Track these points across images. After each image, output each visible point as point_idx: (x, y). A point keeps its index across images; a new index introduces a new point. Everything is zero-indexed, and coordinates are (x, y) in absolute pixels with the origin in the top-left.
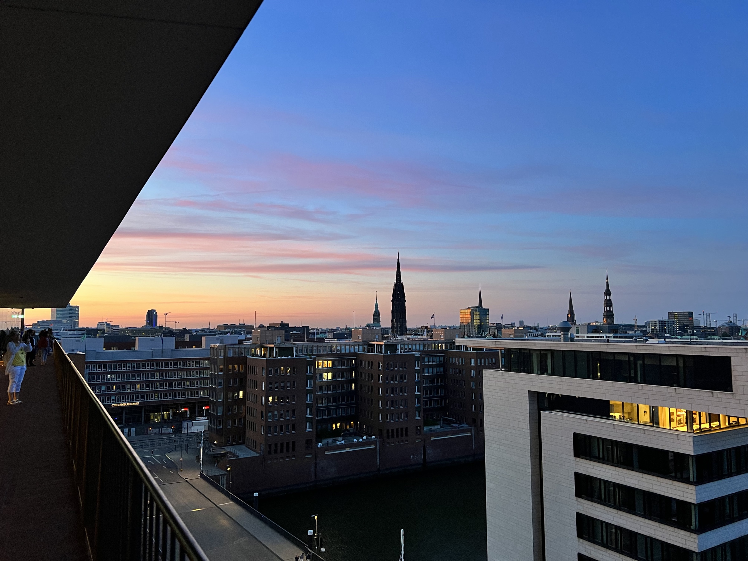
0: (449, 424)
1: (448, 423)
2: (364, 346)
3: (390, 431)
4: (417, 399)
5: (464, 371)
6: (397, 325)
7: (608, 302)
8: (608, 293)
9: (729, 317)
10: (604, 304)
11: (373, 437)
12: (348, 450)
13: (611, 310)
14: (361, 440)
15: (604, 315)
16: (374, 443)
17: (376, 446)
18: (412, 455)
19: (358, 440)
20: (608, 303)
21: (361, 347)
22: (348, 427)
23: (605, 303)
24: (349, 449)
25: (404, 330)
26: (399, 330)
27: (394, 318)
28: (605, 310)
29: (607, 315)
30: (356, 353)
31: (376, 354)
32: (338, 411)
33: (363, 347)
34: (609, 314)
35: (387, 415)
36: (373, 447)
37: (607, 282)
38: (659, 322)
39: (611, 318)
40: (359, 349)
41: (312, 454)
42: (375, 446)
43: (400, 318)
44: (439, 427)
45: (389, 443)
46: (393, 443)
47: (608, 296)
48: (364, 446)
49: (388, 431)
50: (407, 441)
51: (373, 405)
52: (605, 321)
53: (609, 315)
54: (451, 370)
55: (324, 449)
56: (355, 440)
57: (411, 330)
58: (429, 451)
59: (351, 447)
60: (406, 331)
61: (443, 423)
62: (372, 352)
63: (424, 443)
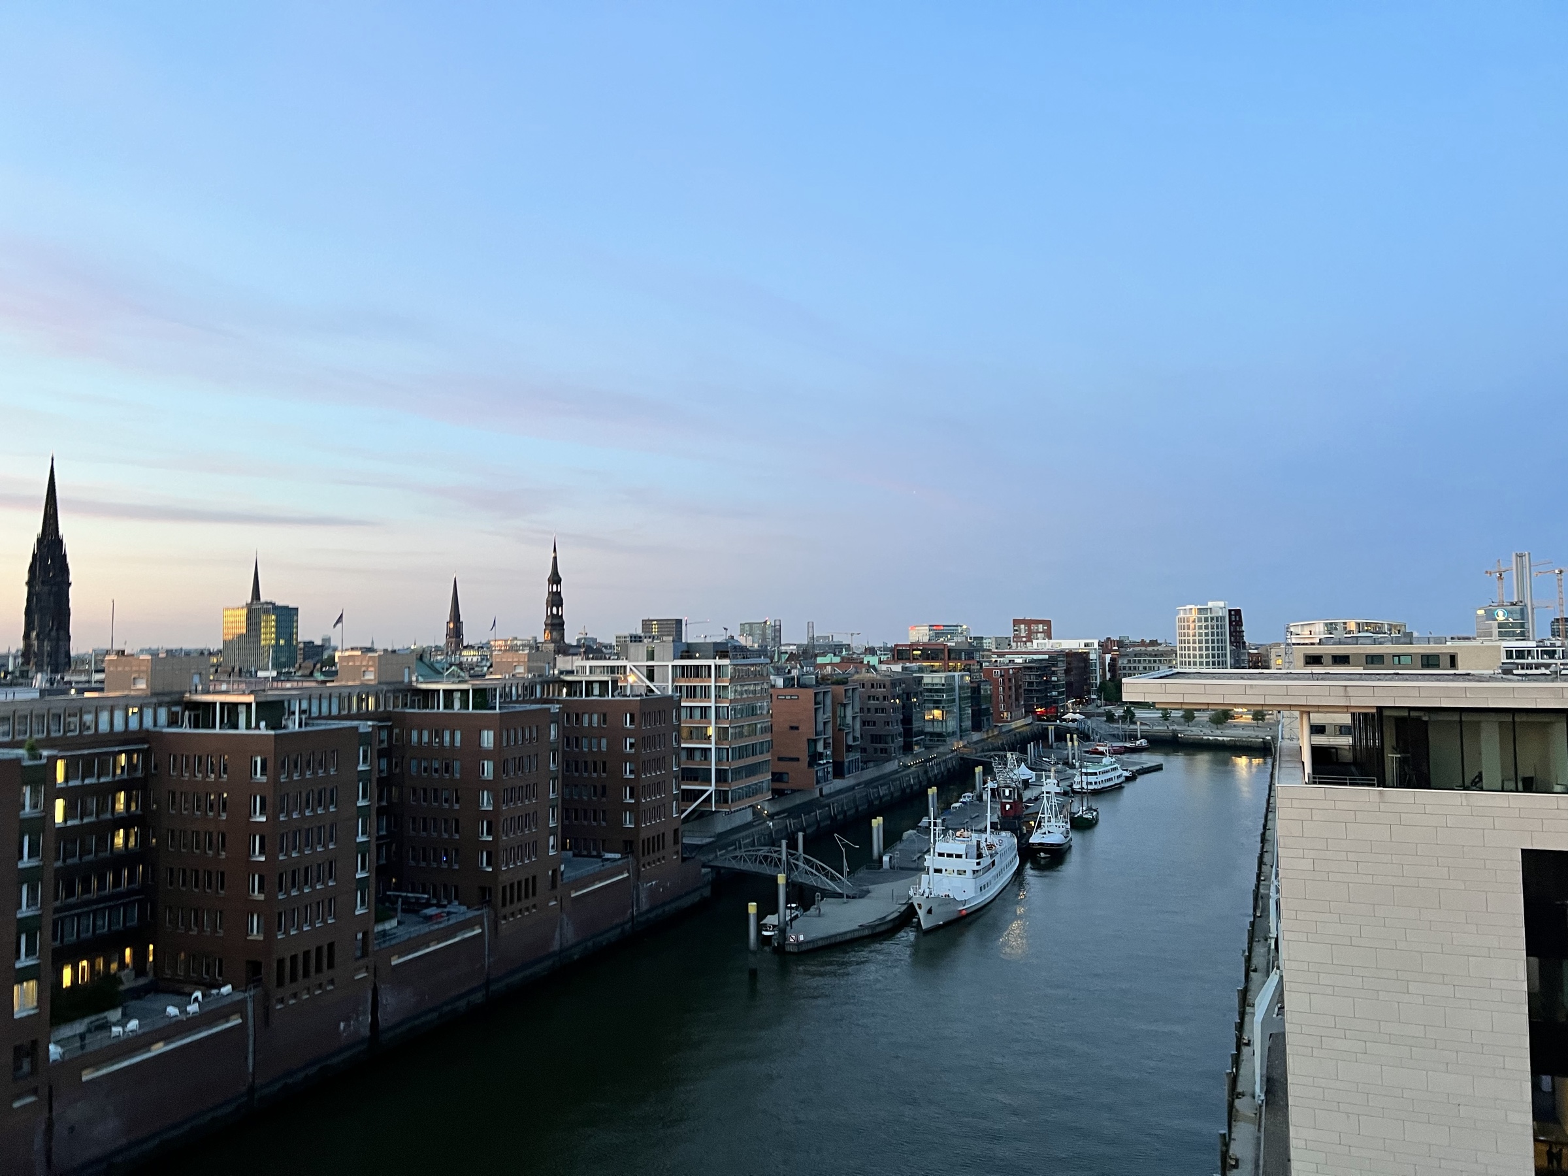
0: (416, 912)
1: (412, 908)
2: (174, 709)
3: (288, 964)
4: (359, 856)
5: (457, 765)
6: (40, 646)
7: (557, 598)
8: (555, 579)
9: (725, 629)
10: (547, 601)
11: (226, 989)
12: (159, 1048)
13: (560, 614)
14: (193, 1008)
15: (546, 625)
16: (237, 1008)
17: (244, 1017)
18: (343, 1021)
19: (183, 1011)
20: (556, 600)
21: (163, 714)
22: (114, 966)
23: (550, 599)
24: (161, 1044)
25: (62, 659)
26: (46, 659)
27: (33, 629)
28: (549, 614)
29: (552, 625)
30: (147, 731)
31: (217, 730)
32: (84, 922)
33: (169, 710)
34: (556, 621)
35: (280, 915)
36: (236, 1021)
37: (555, 558)
38: (631, 637)
39: (559, 630)
40: (157, 720)
41: (34, 1091)
42: (241, 1018)
43: (51, 630)
44: (394, 923)
45: (283, 998)
46: (295, 996)
47: (555, 586)
48: (210, 1025)
49: (281, 962)
50: (332, 982)
51: (222, 888)
52: (548, 636)
53: (556, 624)
54: (414, 763)
55: (72, 1065)
56: (172, 1011)
57: (82, 660)
58: (388, 999)
59: (167, 1039)
60: (69, 663)
61: (403, 911)
62: (206, 726)
63: (375, 977)
